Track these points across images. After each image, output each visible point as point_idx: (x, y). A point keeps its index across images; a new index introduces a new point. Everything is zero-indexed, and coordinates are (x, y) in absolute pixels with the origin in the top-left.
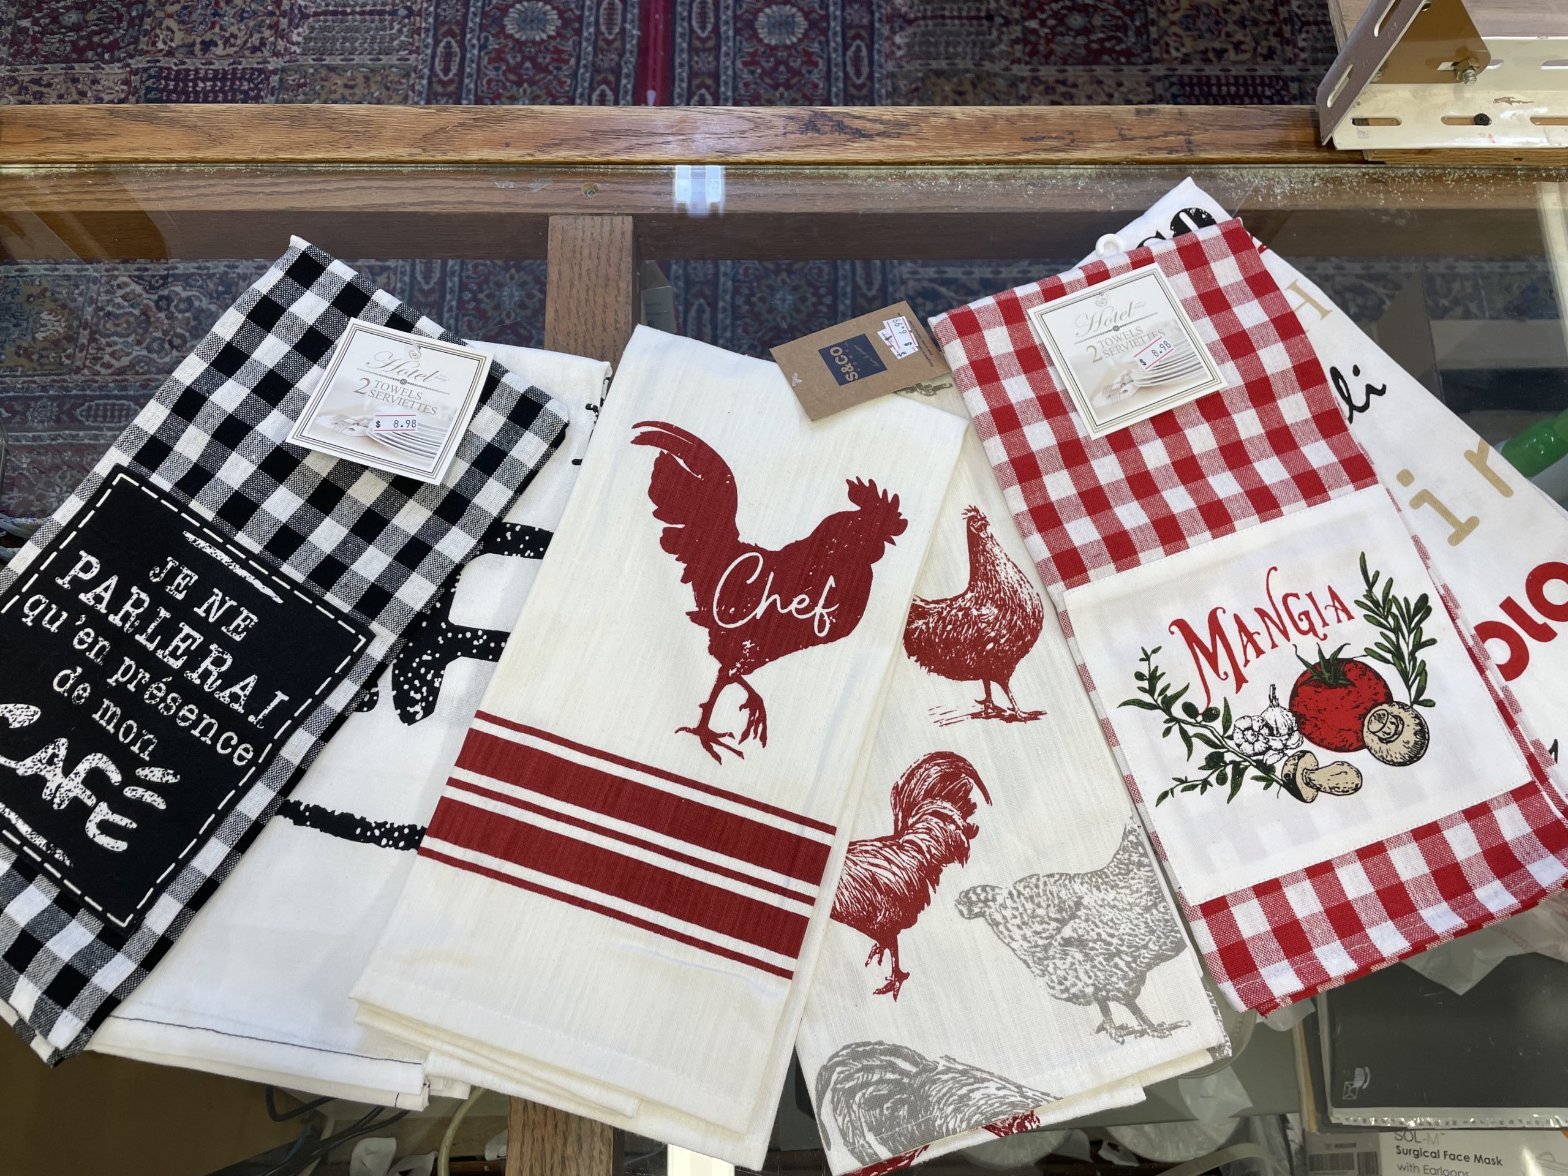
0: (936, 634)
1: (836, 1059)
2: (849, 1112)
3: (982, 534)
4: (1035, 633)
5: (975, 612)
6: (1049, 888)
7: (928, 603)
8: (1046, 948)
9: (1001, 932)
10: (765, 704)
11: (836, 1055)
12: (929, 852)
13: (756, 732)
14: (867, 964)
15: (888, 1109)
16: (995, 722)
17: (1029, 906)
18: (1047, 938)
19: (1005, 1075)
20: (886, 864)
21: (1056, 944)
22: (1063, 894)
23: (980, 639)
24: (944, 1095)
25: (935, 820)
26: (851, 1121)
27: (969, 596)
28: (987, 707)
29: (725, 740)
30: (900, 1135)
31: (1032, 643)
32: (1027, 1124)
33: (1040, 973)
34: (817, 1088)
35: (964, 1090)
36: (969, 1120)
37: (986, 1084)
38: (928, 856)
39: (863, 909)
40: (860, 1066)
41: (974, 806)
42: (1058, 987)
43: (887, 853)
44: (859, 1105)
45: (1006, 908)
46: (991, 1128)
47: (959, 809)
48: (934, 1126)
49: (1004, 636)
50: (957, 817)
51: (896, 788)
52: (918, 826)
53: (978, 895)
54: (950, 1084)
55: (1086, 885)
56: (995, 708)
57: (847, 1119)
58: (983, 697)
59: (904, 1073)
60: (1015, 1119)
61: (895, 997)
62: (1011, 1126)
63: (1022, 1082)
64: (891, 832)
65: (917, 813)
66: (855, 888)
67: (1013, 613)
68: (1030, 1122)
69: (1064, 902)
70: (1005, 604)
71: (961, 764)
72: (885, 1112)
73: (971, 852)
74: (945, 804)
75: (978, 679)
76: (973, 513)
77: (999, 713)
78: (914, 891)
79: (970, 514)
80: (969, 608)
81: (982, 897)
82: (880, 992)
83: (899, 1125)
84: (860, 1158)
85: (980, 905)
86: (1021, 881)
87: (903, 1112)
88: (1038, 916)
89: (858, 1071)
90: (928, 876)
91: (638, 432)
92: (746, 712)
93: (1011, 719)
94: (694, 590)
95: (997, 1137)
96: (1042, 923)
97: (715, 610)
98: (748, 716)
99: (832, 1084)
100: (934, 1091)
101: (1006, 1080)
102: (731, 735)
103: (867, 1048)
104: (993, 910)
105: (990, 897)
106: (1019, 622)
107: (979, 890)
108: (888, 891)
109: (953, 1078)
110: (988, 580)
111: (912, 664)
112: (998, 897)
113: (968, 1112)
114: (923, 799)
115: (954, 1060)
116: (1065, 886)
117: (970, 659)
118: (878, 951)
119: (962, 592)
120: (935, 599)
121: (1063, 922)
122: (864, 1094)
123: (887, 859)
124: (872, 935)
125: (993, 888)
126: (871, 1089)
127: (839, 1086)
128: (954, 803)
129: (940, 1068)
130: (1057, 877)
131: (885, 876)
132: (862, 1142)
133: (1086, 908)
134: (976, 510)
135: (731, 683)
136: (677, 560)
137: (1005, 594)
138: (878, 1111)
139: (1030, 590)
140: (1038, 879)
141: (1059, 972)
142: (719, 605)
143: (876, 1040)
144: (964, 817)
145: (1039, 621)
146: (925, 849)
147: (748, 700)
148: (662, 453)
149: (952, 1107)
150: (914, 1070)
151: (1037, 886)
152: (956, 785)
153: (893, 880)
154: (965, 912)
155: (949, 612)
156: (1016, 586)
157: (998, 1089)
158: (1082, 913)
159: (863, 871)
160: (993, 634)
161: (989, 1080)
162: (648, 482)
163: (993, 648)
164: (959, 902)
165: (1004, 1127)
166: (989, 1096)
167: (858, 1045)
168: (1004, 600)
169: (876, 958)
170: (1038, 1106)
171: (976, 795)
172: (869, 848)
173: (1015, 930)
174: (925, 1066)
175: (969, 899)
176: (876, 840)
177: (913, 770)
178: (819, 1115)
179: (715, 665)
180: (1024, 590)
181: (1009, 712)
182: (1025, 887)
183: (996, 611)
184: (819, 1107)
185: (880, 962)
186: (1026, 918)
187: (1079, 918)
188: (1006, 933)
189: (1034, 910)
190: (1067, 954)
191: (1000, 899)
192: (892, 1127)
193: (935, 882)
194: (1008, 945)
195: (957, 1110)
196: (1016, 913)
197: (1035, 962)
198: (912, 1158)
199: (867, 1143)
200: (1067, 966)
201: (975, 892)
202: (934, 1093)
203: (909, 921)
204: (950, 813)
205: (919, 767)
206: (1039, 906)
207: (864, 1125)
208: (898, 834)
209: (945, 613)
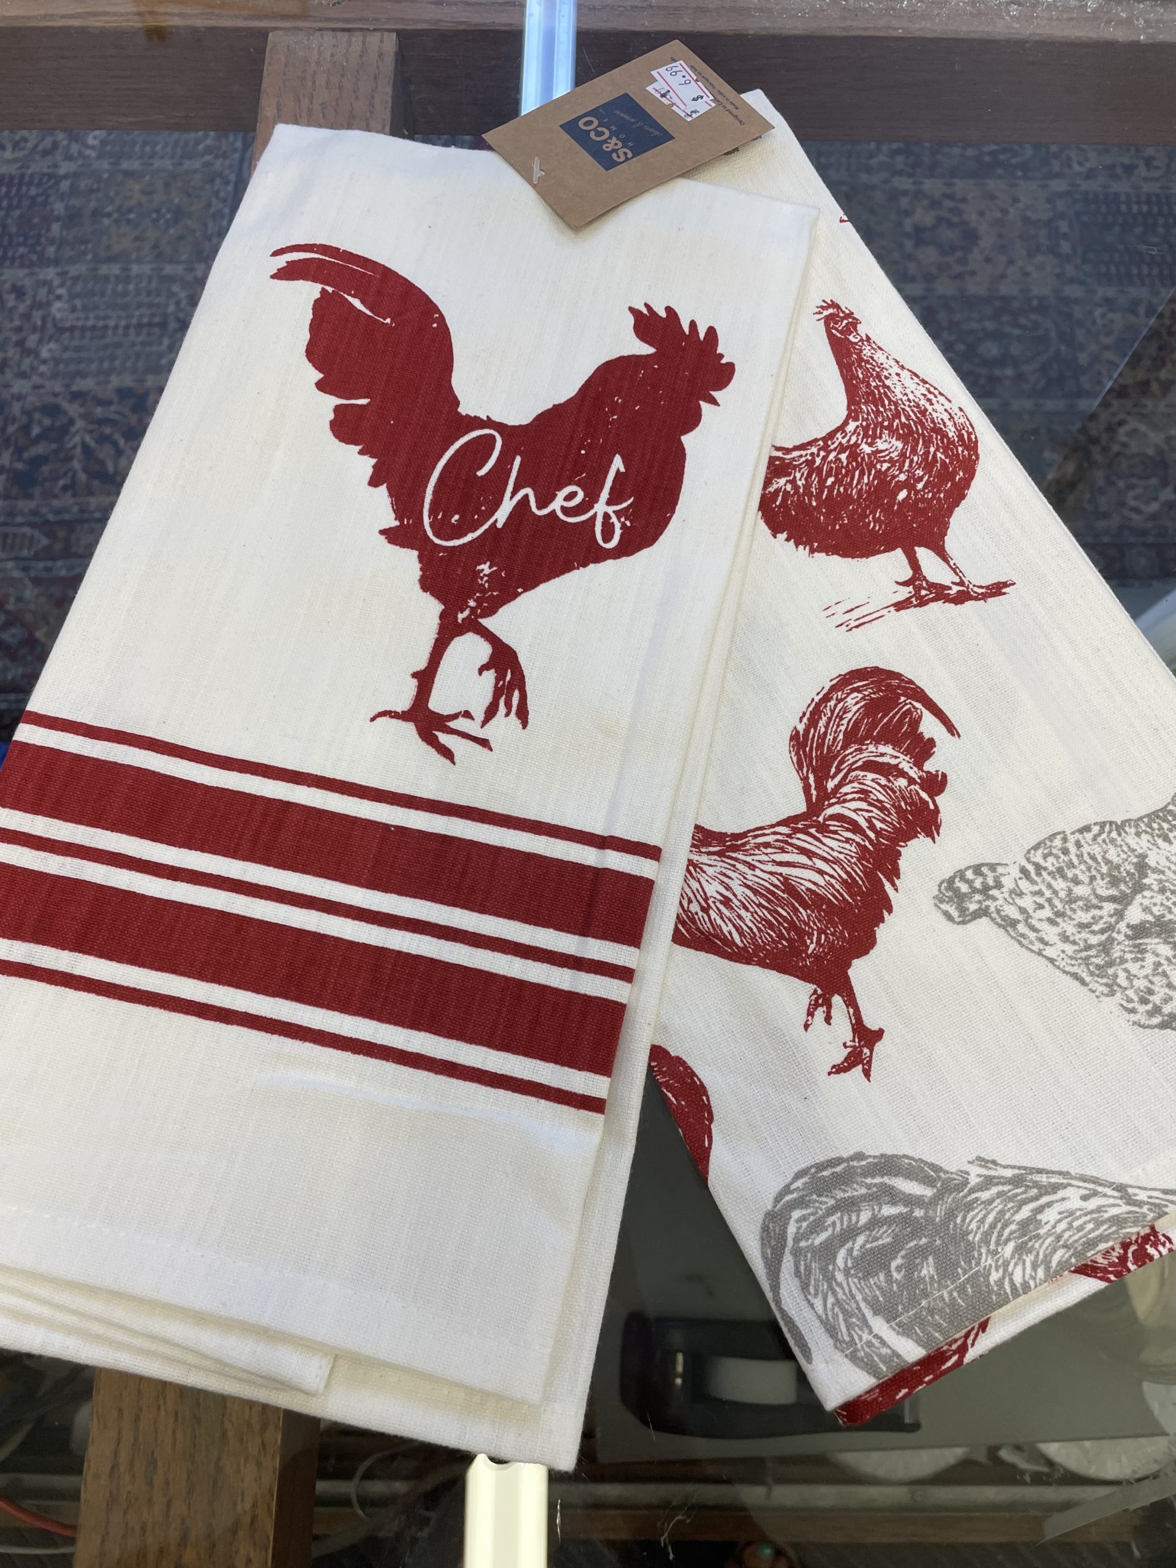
0: (810, 495)
1: (789, 1197)
2: (831, 1288)
3: (851, 338)
4: (969, 467)
5: (867, 449)
6: (1086, 849)
7: (788, 451)
8: (1105, 948)
9: (1023, 935)
10: (522, 659)
11: (786, 1190)
12: (872, 827)
13: (508, 705)
14: (806, 1026)
15: (899, 1269)
16: (937, 608)
17: (1060, 885)
18: (1102, 931)
19: (1091, 1172)
20: (803, 859)
21: (1121, 938)
22: (1113, 854)
23: (884, 488)
24: (993, 1226)
25: (871, 776)
26: (838, 1302)
27: (852, 426)
28: (918, 589)
29: (459, 724)
30: (931, 1311)
31: (967, 482)
32: (1151, 1250)
33: (1106, 990)
34: (764, 1256)
35: (1025, 1212)
36: (1047, 1262)
37: (1060, 1194)
38: (872, 835)
39: (781, 936)
40: (832, 1202)
41: (931, 743)
42: (1142, 1008)
43: (802, 839)
44: (847, 1272)
45: (1021, 894)
46: (1087, 1270)
47: (907, 752)
48: (988, 1285)
49: (920, 479)
50: (905, 765)
51: (795, 737)
52: (844, 790)
53: (970, 882)
54: (998, 1206)
55: (1144, 836)
56: (932, 586)
57: (831, 1300)
58: (908, 573)
59: (911, 1201)
60: (1125, 1246)
61: (867, 1074)
62: (1123, 1259)
63: (1125, 1179)
64: (801, 807)
65: (838, 770)
66: (760, 905)
67: (927, 443)
68: (1155, 1245)
69: (1118, 867)
70: (911, 432)
71: (895, 682)
72: (895, 1275)
73: (943, 816)
74: (882, 749)
75: (893, 549)
76: (831, 311)
77: (940, 593)
78: (861, 894)
79: (826, 313)
80: (856, 445)
81: (978, 884)
82: (838, 1069)
83: (925, 1294)
84: (870, 1367)
85: (978, 897)
86: (1036, 847)
87: (928, 1270)
88: (1079, 899)
89: (831, 1211)
90: (879, 866)
91: (282, 261)
92: (490, 675)
93: (962, 598)
94: (391, 495)
95: (1102, 1285)
96: (1088, 908)
97: (426, 521)
98: (493, 681)
99: (790, 1242)
100: (974, 1223)
101: (1095, 1181)
102: (467, 715)
103: (838, 1169)
104: (1000, 902)
105: (991, 882)
106: (939, 455)
107: (969, 875)
108: (816, 901)
109: (1000, 1194)
110: (877, 401)
111: (782, 545)
112: (1003, 880)
113: (1042, 1247)
114: (844, 748)
115: (994, 1162)
116: (1113, 841)
117: (874, 522)
118: (821, 1002)
119: (839, 423)
120: (798, 443)
121: (1123, 900)
122: (850, 1251)
123: (803, 851)
124: (804, 975)
125: (993, 867)
126: (861, 1240)
127: (803, 1244)
128: (896, 745)
129: (974, 1180)
130: (1096, 829)
131: (806, 878)
132: (866, 1337)
133: (1155, 871)
134: (834, 305)
135: (461, 634)
136: (361, 453)
137: (908, 417)
138: (882, 1276)
139: (947, 405)
140: (1065, 840)
141: (1136, 983)
142: (433, 512)
143: (851, 1153)
144: (919, 764)
145: (972, 446)
146: (864, 824)
147: (493, 657)
148: (323, 291)
149: (1011, 1246)
150: (928, 1192)
151: (1065, 851)
152: (895, 715)
153: (821, 882)
154: (955, 914)
155: (824, 458)
156: (923, 402)
157: (1085, 1198)
158: (1151, 879)
159: (766, 876)
160: (903, 477)
161: (1064, 1187)
162: (305, 336)
163: (908, 496)
164: (940, 899)
165: (1112, 1264)
166: (1071, 1213)
167: (821, 1167)
168: (909, 426)
169: (820, 1013)
170: (1160, 1216)
171: (930, 726)
172: (770, 839)
173: (1045, 927)
174: (946, 1183)
175: (957, 891)
176: (780, 823)
177: (818, 705)
178: (778, 1302)
179: (433, 608)
180: (936, 406)
181: (955, 589)
182: (1045, 857)
183: (899, 445)
184: (775, 1287)
185: (828, 1019)
186: (1059, 906)
187: (1149, 888)
188: (1032, 935)
189: (1070, 891)
190: (1144, 951)
191: (1008, 883)
192: (914, 1301)
193: (894, 873)
194: (1040, 953)
195: (1021, 1249)
196: (1041, 900)
197: (1092, 974)
198: (963, 1350)
199: (876, 1336)
200: (1148, 970)
201: (963, 878)
202: (973, 1226)
203: (864, 944)
204: (893, 762)
205: (826, 698)
206: (1076, 881)
207: (863, 1305)
208: (814, 808)
209: (818, 461)
